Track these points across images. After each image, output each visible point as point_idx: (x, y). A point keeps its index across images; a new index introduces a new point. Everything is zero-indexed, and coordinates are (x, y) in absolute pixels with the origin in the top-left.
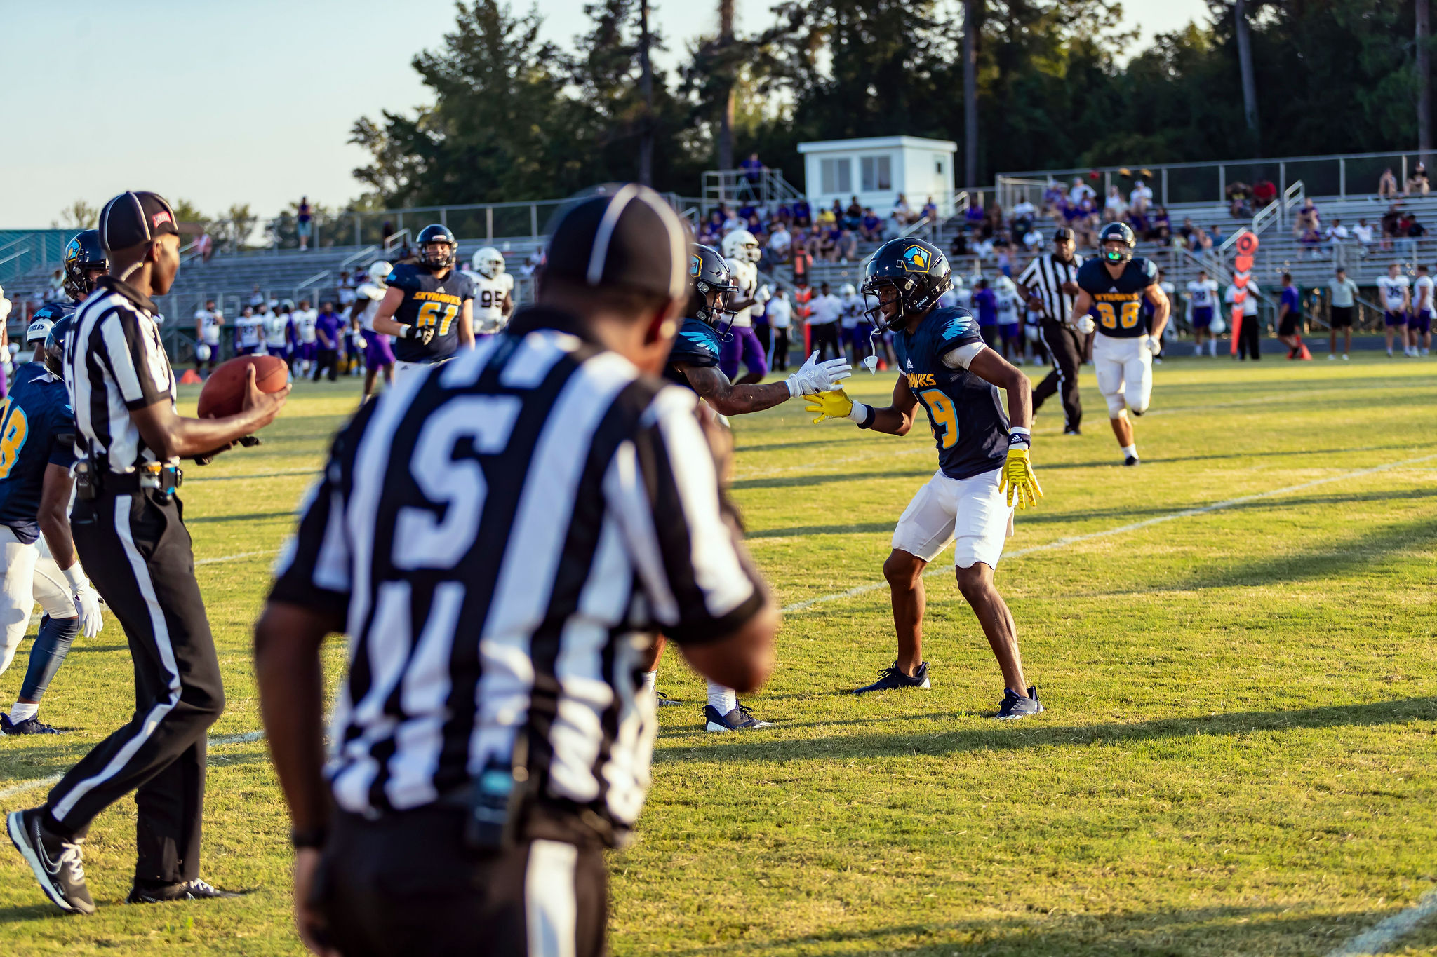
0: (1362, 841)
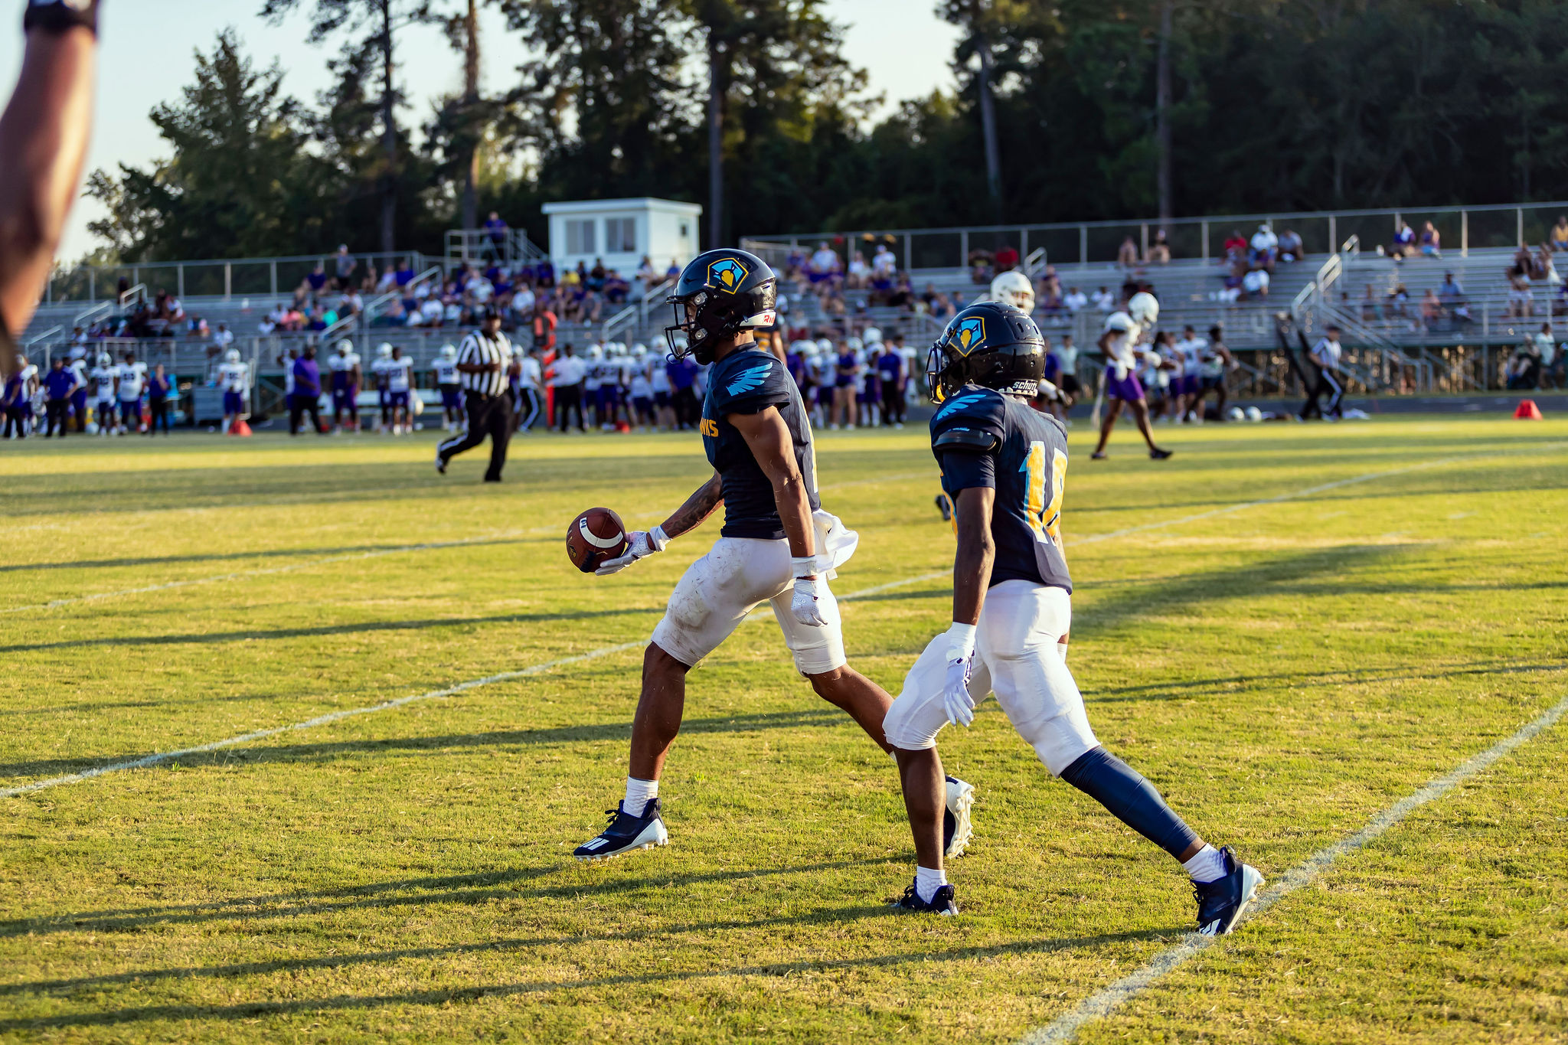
0: (1095, 903)
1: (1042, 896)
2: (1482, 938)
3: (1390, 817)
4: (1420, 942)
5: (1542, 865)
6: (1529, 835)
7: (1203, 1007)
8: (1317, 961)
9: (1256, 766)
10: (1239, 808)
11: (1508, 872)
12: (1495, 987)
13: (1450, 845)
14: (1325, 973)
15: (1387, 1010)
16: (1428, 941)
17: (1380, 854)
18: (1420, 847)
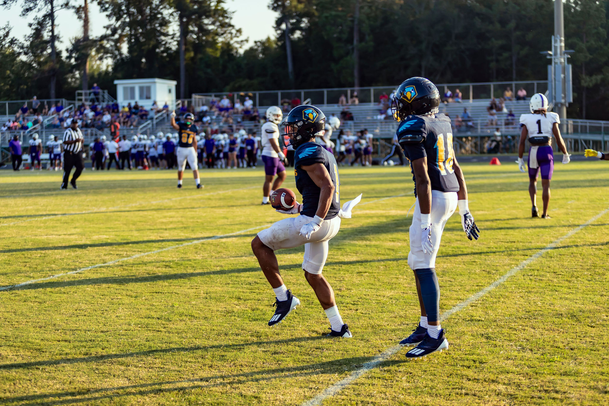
0: (329, 352)
1: (309, 349)
2: (477, 364)
4: (454, 365)
5: (500, 335)
6: (495, 324)
7: (371, 391)
8: (414, 373)
9: (391, 298)
10: (385, 315)
11: (487, 338)
12: (482, 383)
13: (465, 328)
14: (417, 378)
15: (441, 392)
16: (457, 365)
18: (454, 329)
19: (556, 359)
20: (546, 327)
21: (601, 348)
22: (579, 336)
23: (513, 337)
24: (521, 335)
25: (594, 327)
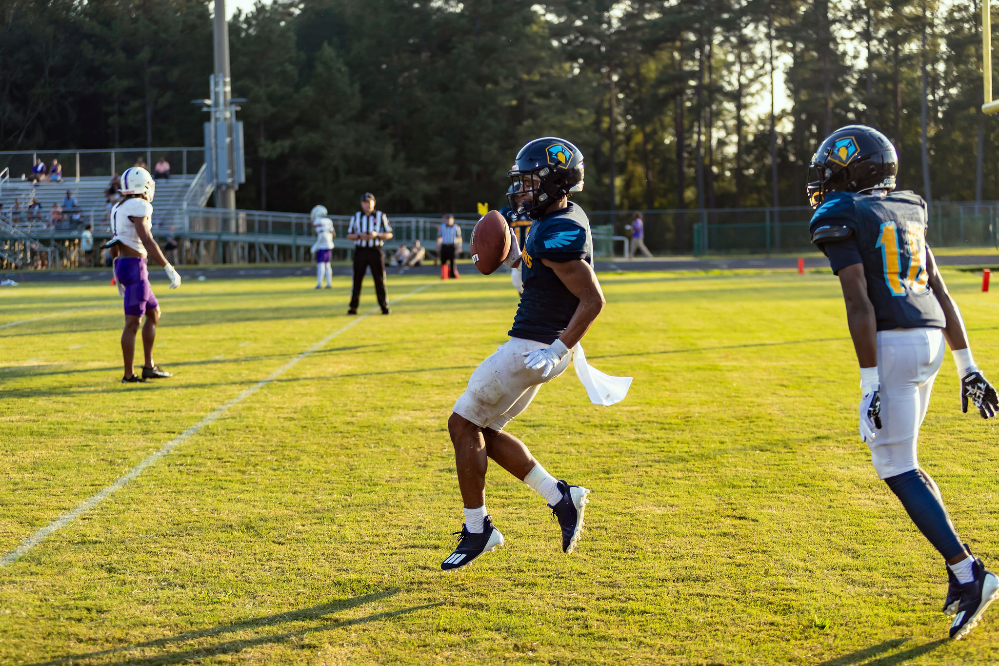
2: (94, 614)
3: (34, 541)
4: (54, 619)
5: (131, 565)
6: (123, 547)
11: (109, 571)
12: (102, 644)
13: (72, 556)
16: (59, 618)
17: (27, 565)
18: (54, 559)
19: (223, 598)
20: (206, 548)
21: (294, 577)
22: (260, 560)
23: (153, 567)
24: (167, 562)
25: (282, 544)
